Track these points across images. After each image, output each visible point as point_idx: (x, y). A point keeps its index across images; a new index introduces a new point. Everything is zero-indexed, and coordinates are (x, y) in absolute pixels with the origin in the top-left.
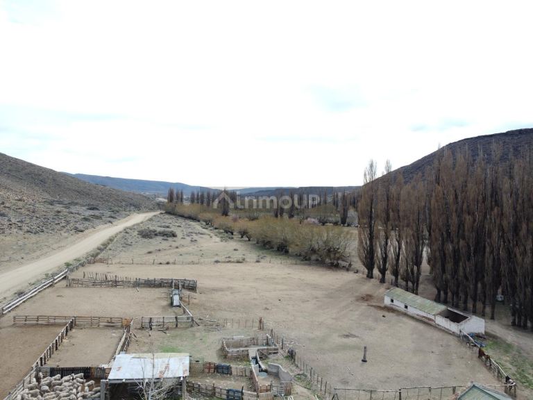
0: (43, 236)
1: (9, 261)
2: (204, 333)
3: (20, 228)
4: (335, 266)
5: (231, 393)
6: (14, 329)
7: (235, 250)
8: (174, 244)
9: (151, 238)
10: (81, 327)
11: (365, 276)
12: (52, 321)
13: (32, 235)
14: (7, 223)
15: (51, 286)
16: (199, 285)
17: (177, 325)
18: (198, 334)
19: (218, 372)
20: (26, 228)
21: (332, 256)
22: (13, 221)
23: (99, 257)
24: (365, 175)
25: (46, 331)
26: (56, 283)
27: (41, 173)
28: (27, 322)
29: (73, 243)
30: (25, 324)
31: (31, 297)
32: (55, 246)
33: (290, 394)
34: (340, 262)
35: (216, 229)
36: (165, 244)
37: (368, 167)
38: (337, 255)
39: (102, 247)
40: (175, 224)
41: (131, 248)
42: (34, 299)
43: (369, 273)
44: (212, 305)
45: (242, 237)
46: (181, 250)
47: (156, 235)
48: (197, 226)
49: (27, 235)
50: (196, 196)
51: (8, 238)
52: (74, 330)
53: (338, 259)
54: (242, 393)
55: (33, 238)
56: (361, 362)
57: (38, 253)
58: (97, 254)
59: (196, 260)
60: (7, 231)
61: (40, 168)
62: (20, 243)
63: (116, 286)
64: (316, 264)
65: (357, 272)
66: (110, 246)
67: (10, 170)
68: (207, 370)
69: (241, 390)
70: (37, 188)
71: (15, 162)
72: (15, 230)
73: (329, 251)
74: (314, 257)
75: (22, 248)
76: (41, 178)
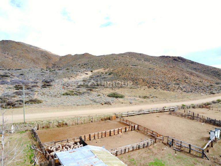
1: (164, 101)
3: (182, 89)
14: (177, 87)
20: (184, 90)
22: (180, 87)
26: (165, 111)
27: (218, 71)
28: (124, 122)
76: (218, 73)
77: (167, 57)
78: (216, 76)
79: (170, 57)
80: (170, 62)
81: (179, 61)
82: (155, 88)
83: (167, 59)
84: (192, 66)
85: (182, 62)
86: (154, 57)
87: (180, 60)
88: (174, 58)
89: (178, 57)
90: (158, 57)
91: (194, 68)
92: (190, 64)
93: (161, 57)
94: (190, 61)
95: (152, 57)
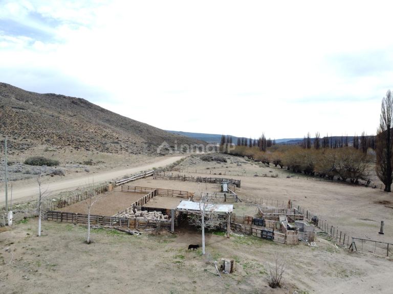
0: (140, 156)
1: (121, 166)
2: (245, 207)
3: (127, 150)
4: (355, 183)
5: (264, 233)
6: (121, 193)
7: (270, 172)
8: (225, 166)
9: (209, 161)
10: (161, 195)
11: (383, 190)
12: (144, 190)
13: (134, 155)
14: (119, 147)
15: (143, 177)
16: (242, 184)
17: (225, 200)
18: (240, 207)
19: (254, 224)
20: (130, 151)
21: (352, 175)
22: (123, 146)
23: (174, 168)
24: (383, 104)
25: (139, 195)
26: (147, 177)
27: (139, 125)
28: (129, 190)
29: (158, 161)
30: (128, 191)
31: (132, 181)
32: (147, 161)
33: (313, 241)
34: (360, 180)
35: (256, 161)
36: (218, 165)
37: (386, 97)
38: (358, 174)
39: (177, 163)
40: (225, 157)
41: (195, 166)
42: (133, 182)
43: (386, 187)
44: (252, 195)
45: (276, 166)
46: (229, 169)
47: (212, 160)
48: (242, 159)
49: (131, 155)
50: (241, 142)
51: (120, 155)
52: (157, 197)
53: (358, 177)
54: (273, 234)
55: (134, 156)
56: (378, 234)
57: (137, 164)
58: (173, 166)
59: (240, 174)
60: (120, 152)
61: (139, 123)
62: (127, 158)
63: (185, 181)
64: (338, 182)
65: (375, 187)
66: (181, 163)
67: (122, 124)
68: (246, 222)
69: (272, 231)
70: (137, 135)
71: (124, 119)
72: (124, 152)
73: (349, 170)
74: (336, 177)
75: (127, 161)
76: (140, 129)
77: (59, 96)
78: (137, 133)
79: (65, 97)
80: (66, 106)
81: (82, 107)
82: (87, 150)
83: (60, 100)
84: (103, 116)
85: (87, 109)
86: (34, 93)
87: (82, 105)
88: (74, 100)
89: (79, 99)
90: (42, 94)
91: (107, 118)
92: (100, 112)
93: (47, 95)
94: (99, 107)
95: (30, 93)
